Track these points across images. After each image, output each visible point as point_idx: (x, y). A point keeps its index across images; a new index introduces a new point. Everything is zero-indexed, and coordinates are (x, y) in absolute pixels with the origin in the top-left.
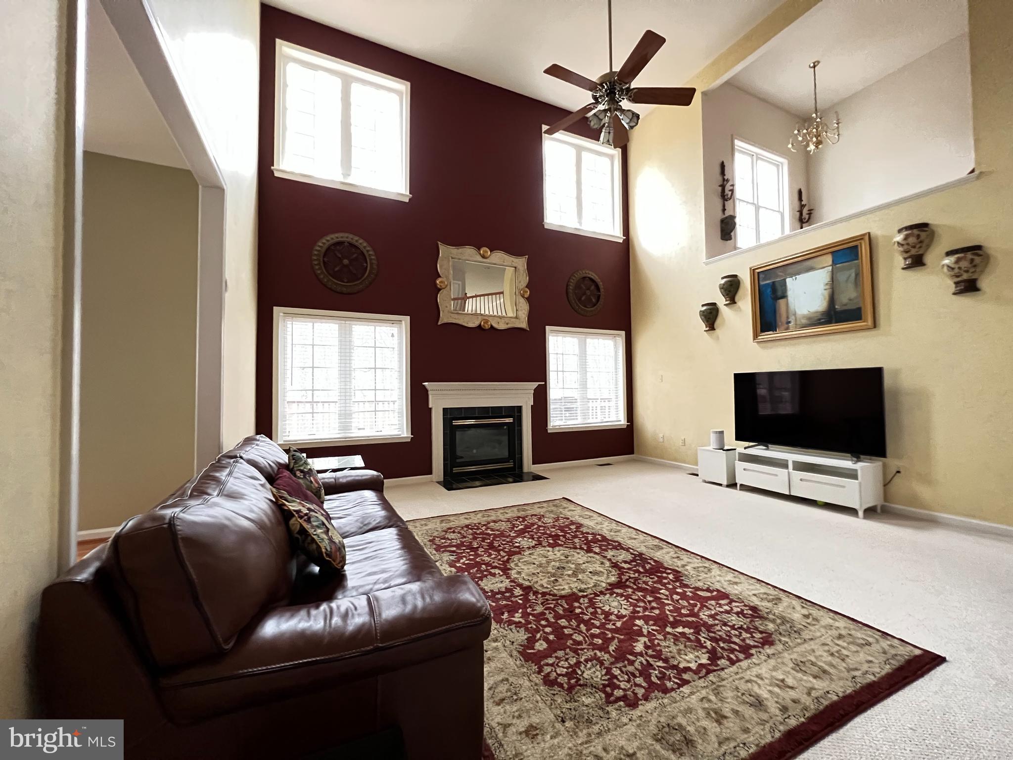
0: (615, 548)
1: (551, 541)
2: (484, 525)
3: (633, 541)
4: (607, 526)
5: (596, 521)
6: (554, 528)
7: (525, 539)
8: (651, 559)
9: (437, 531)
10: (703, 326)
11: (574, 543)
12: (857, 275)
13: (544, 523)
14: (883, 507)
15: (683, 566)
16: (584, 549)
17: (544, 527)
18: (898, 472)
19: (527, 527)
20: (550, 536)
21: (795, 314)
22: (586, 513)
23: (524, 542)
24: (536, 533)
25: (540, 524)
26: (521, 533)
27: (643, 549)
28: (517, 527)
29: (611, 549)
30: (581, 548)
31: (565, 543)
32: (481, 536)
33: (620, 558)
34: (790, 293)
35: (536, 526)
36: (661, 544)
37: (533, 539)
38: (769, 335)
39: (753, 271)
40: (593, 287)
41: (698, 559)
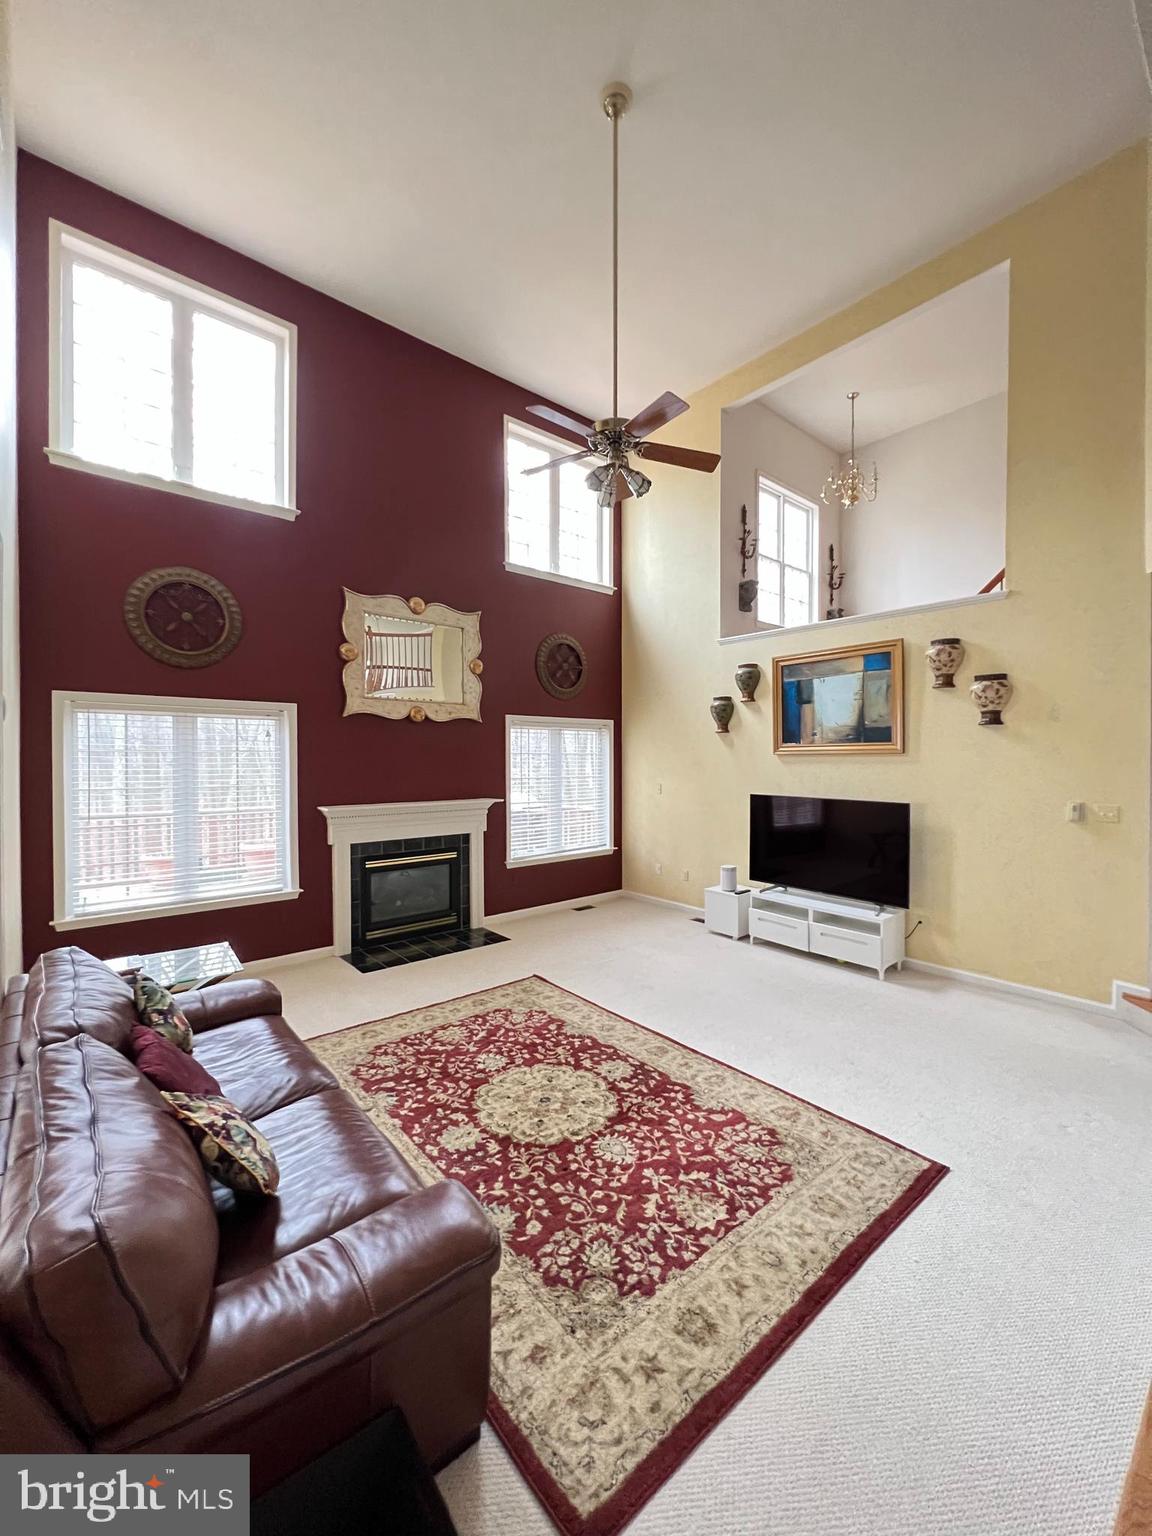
0: (610, 1058)
1: (527, 1056)
2: (430, 1036)
3: (632, 1043)
4: (597, 1021)
5: (582, 1014)
6: (527, 1031)
7: (491, 1055)
8: (656, 1070)
9: (360, 1053)
10: (714, 726)
11: (557, 1055)
12: (888, 687)
13: (514, 1025)
14: (904, 964)
15: (694, 1077)
16: (570, 1065)
17: (514, 1031)
18: (920, 922)
19: (491, 1033)
20: (525, 1046)
21: (821, 725)
22: (569, 1000)
23: (490, 1061)
24: (505, 1043)
25: (508, 1025)
26: (484, 1044)
27: (644, 1056)
28: (477, 1035)
29: (605, 1060)
30: (568, 1063)
31: (545, 1056)
32: (427, 1057)
33: (618, 1075)
34: (816, 698)
35: (502, 1031)
36: (666, 1044)
37: (502, 1053)
38: (791, 747)
39: (776, 662)
40: (572, 659)
41: (709, 1064)
